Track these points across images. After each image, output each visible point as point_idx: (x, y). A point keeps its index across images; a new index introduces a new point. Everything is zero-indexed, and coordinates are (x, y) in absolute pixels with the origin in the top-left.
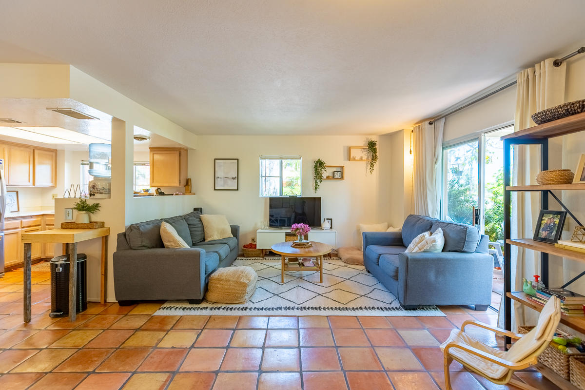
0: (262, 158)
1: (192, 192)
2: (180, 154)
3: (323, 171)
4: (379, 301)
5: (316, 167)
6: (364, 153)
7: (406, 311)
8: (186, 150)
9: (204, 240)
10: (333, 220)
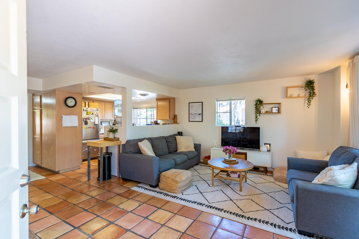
0: (217, 101)
1: (178, 122)
2: (169, 101)
3: (262, 107)
4: (279, 218)
5: (256, 104)
6: (302, 91)
7: (299, 235)
8: (174, 99)
9: (177, 151)
10: (271, 145)
